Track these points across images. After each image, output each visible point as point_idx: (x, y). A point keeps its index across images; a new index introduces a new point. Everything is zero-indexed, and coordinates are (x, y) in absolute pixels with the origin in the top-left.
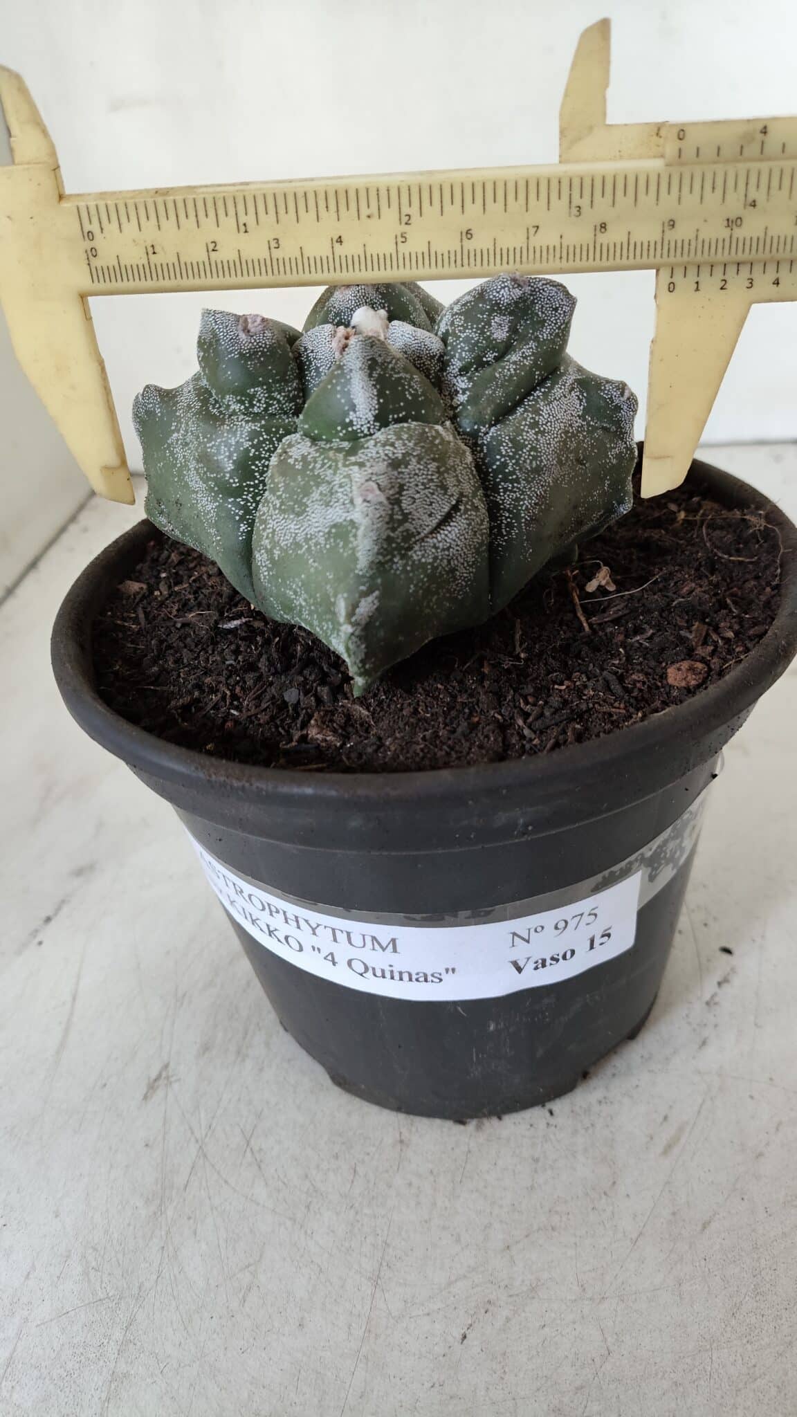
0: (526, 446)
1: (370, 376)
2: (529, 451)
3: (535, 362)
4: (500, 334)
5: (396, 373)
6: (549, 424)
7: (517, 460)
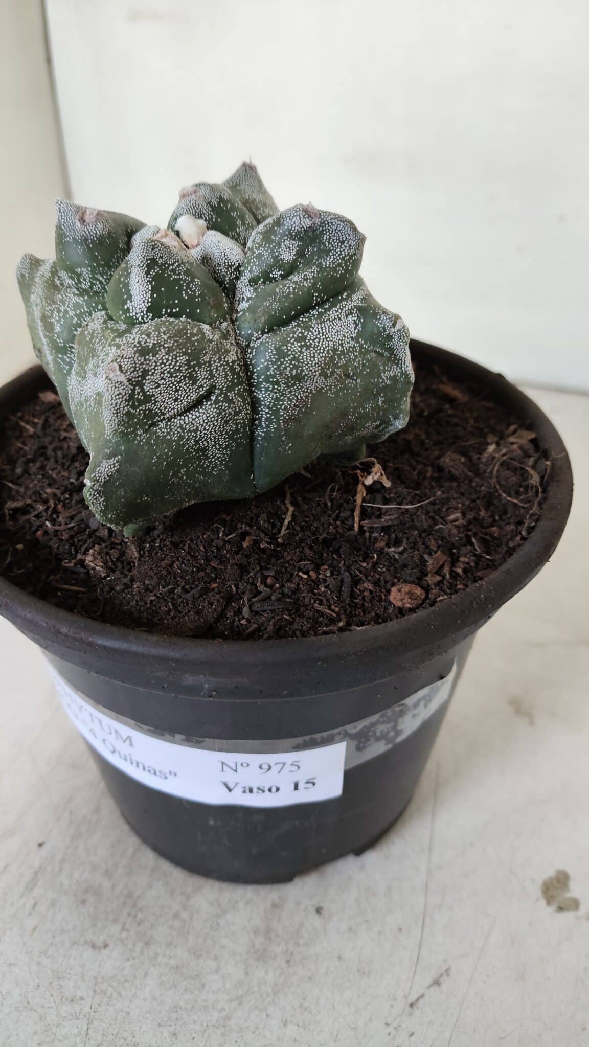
0: (290, 355)
1: (147, 273)
2: (291, 361)
3: (314, 284)
4: (288, 256)
5: (175, 274)
6: (317, 340)
7: (279, 367)
